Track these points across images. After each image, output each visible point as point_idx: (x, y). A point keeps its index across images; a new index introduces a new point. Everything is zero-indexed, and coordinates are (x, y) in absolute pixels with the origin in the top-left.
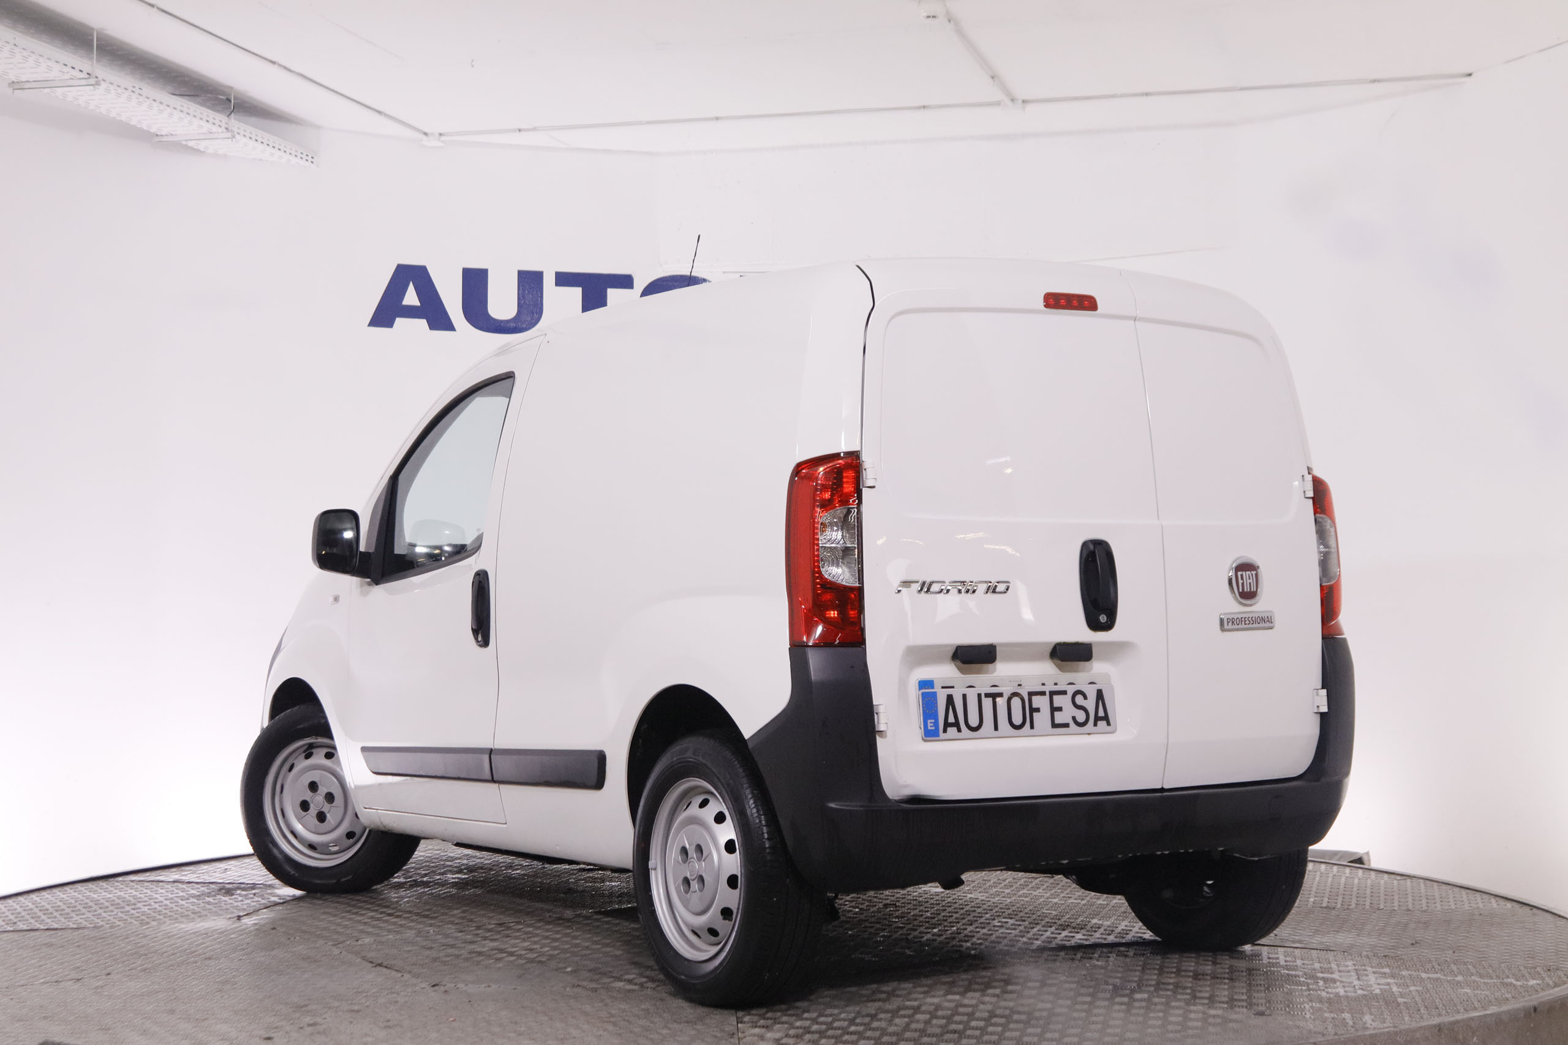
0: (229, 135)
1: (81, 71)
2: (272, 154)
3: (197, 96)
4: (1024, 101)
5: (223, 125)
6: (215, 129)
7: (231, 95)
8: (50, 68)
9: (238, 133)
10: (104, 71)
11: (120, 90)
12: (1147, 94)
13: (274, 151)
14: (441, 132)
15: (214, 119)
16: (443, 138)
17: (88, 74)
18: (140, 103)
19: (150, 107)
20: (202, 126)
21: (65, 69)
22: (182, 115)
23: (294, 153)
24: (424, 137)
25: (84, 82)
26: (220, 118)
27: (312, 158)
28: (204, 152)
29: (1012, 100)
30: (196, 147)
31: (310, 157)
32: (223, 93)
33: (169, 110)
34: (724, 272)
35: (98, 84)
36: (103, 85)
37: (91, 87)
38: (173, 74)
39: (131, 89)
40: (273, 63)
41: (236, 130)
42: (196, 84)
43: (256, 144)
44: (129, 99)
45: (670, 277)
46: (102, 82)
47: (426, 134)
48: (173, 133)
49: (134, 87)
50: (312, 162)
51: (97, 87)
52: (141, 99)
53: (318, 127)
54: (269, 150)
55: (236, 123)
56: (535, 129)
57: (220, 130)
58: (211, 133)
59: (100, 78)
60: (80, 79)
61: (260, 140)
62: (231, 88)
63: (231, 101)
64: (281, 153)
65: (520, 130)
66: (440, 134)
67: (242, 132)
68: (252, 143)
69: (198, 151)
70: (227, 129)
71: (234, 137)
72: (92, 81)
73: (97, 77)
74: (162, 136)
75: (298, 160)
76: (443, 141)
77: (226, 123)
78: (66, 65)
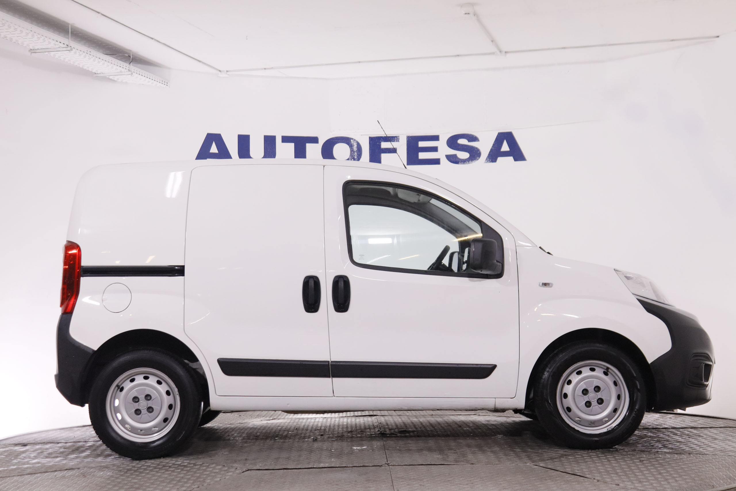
0: (130, 73)
1: (64, 44)
2: (149, 82)
3: (115, 54)
4: (506, 52)
5: (127, 68)
6: (123, 70)
7: (130, 54)
8: (49, 43)
9: (134, 72)
10: (73, 44)
11: (81, 53)
12: (564, 48)
13: (149, 80)
14: (227, 70)
15: (123, 65)
16: (228, 73)
17: (67, 45)
18: (89, 59)
19: (94, 60)
20: (117, 69)
21: (57, 43)
22: (109, 64)
23: (159, 81)
24: (219, 73)
25: (65, 49)
26: (125, 65)
27: (167, 83)
28: (116, 81)
29: (500, 52)
30: (113, 79)
31: (166, 83)
32: (127, 53)
33: (103, 62)
34: (361, 135)
35: (71, 50)
36: (74, 50)
37: (68, 52)
38: (104, 45)
39: (86, 52)
40: (152, 39)
41: (133, 71)
42: (114, 49)
43: (142, 77)
44: (85, 57)
45: (335, 137)
46: (73, 49)
47: (220, 71)
48: (103, 72)
49: (87, 51)
50: (167, 85)
51: (71, 51)
52: (91, 57)
53: (169, 68)
54: (148, 80)
55: (133, 67)
56: (272, 68)
57: (126, 71)
58: (121, 72)
59: (72, 47)
60: (63, 48)
61: (144, 75)
62: (131, 51)
63: (130, 57)
64: (153, 81)
65: (265, 69)
66: (227, 71)
67: (136, 72)
68: (140, 77)
69: (114, 80)
70: (129, 70)
71: (132, 74)
72: (69, 48)
73: (71, 47)
74: (98, 73)
75: (161, 84)
76: (228, 75)
77: (129, 67)
78: (57, 41)
